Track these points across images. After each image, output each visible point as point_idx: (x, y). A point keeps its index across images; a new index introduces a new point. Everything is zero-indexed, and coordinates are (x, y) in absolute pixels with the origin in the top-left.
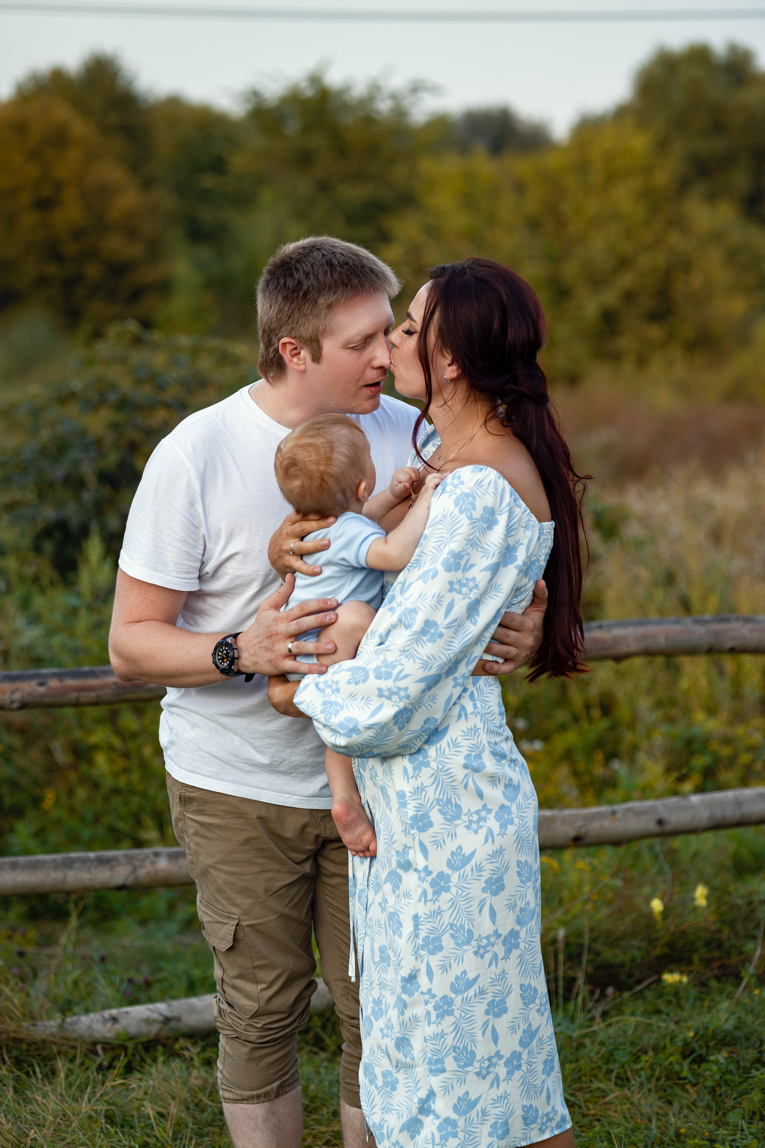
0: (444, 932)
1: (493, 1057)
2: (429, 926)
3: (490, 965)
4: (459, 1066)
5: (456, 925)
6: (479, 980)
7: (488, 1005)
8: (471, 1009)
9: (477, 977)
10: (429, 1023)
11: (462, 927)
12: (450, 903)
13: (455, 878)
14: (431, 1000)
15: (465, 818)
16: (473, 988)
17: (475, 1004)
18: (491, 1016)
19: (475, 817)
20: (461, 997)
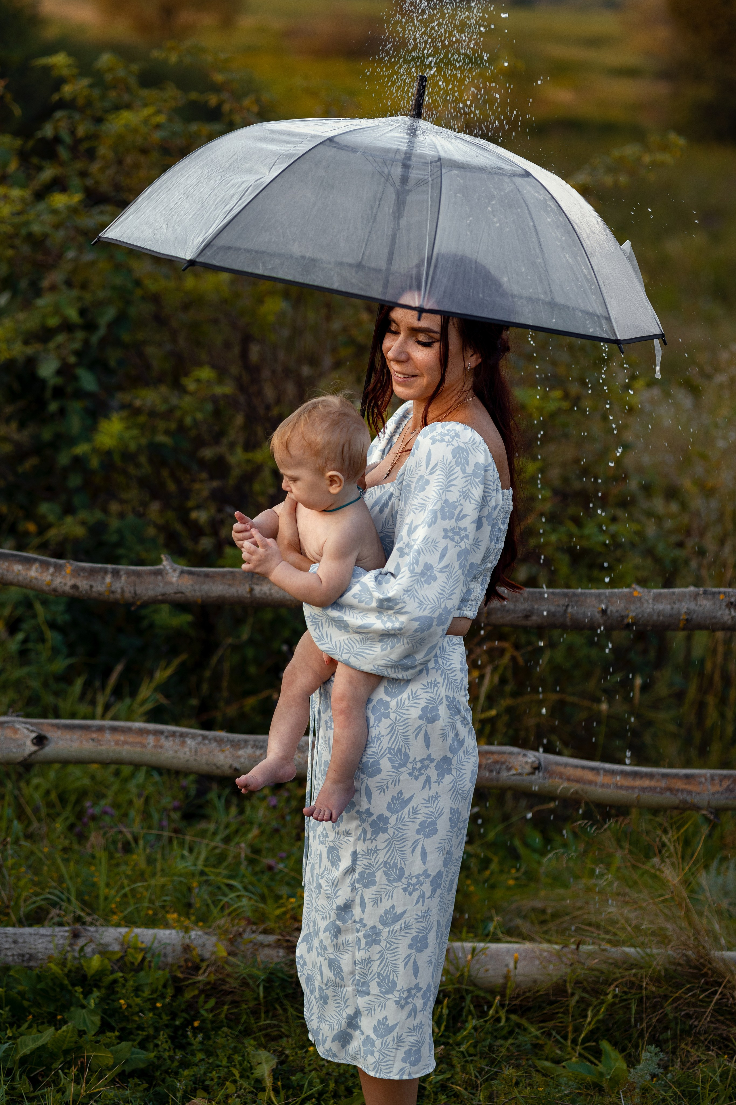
0: (378, 869)
1: (413, 989)
2: (365, 862)
3: (417, 903)
4: (381, 992)
5: (389, 864)
6: (406, 915)
7: (412, 940)
8: (395, 941)
9: (404, 912)
10: (359, 949)
11: (395, 865)
12: (386, 843)
13: (393, 820)
14: (362, 929)
15: (409, 766)
16: (399, 922)
17: (400, 938)
18: (414, 951)
19: (419, 765)
20: (388, 929)
